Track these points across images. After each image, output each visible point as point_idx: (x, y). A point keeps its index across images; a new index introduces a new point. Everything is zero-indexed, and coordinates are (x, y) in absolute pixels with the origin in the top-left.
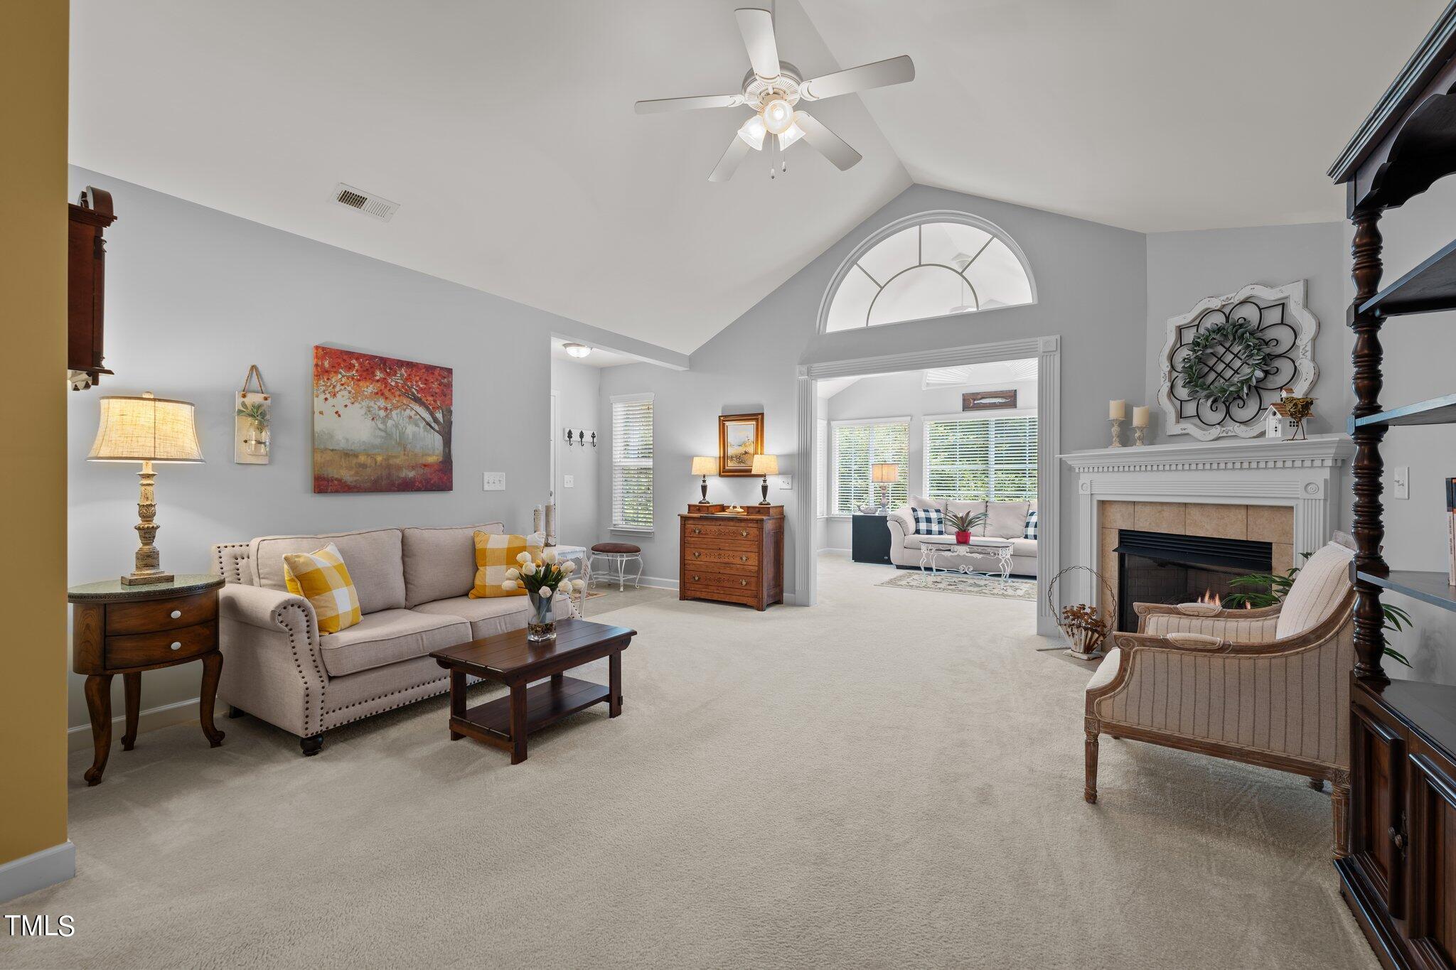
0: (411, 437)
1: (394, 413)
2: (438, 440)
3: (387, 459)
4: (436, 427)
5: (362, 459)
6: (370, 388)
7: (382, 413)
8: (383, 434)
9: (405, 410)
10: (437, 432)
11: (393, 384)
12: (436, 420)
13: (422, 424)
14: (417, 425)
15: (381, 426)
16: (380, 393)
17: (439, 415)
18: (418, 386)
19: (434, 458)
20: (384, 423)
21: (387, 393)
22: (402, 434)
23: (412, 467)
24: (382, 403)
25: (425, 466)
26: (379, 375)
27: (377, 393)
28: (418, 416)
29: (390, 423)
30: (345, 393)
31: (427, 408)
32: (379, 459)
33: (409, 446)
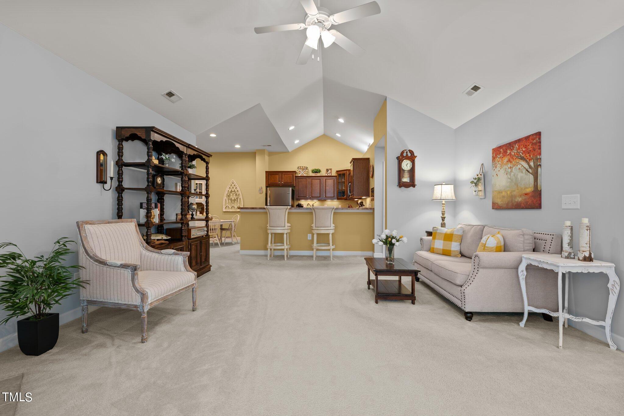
0: (520, 179)
1: (513, 169)
2: (531, 177)
3: (511, 193)
4: (530, 171)
5: (504, 194)
6: (506, 159)
7: (509, 170)
8: (509, 180)
9: (517, 166)
10: (531, 174)
11: (513, 154)
12: (530, 167)
13: (524, 171)
14: (522, 172)
15: (509, 177)
16: (509, 161)
17: (532, 164)
18: (522, 150)
19: (530, 190)
20: (510, 175)
21: (511, 160)
22: (517, 178)
23: (520, 195)
24: (509, 165)
25: (526, 194)
26: (509, 152)
27: (508, 161)
28: (523, 167)
29: (512, 174)
30: (499, 165)
31: (526, 161)
32: (509, 193)
33: (519, 185)
